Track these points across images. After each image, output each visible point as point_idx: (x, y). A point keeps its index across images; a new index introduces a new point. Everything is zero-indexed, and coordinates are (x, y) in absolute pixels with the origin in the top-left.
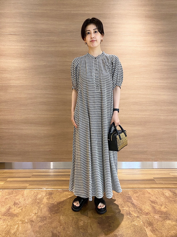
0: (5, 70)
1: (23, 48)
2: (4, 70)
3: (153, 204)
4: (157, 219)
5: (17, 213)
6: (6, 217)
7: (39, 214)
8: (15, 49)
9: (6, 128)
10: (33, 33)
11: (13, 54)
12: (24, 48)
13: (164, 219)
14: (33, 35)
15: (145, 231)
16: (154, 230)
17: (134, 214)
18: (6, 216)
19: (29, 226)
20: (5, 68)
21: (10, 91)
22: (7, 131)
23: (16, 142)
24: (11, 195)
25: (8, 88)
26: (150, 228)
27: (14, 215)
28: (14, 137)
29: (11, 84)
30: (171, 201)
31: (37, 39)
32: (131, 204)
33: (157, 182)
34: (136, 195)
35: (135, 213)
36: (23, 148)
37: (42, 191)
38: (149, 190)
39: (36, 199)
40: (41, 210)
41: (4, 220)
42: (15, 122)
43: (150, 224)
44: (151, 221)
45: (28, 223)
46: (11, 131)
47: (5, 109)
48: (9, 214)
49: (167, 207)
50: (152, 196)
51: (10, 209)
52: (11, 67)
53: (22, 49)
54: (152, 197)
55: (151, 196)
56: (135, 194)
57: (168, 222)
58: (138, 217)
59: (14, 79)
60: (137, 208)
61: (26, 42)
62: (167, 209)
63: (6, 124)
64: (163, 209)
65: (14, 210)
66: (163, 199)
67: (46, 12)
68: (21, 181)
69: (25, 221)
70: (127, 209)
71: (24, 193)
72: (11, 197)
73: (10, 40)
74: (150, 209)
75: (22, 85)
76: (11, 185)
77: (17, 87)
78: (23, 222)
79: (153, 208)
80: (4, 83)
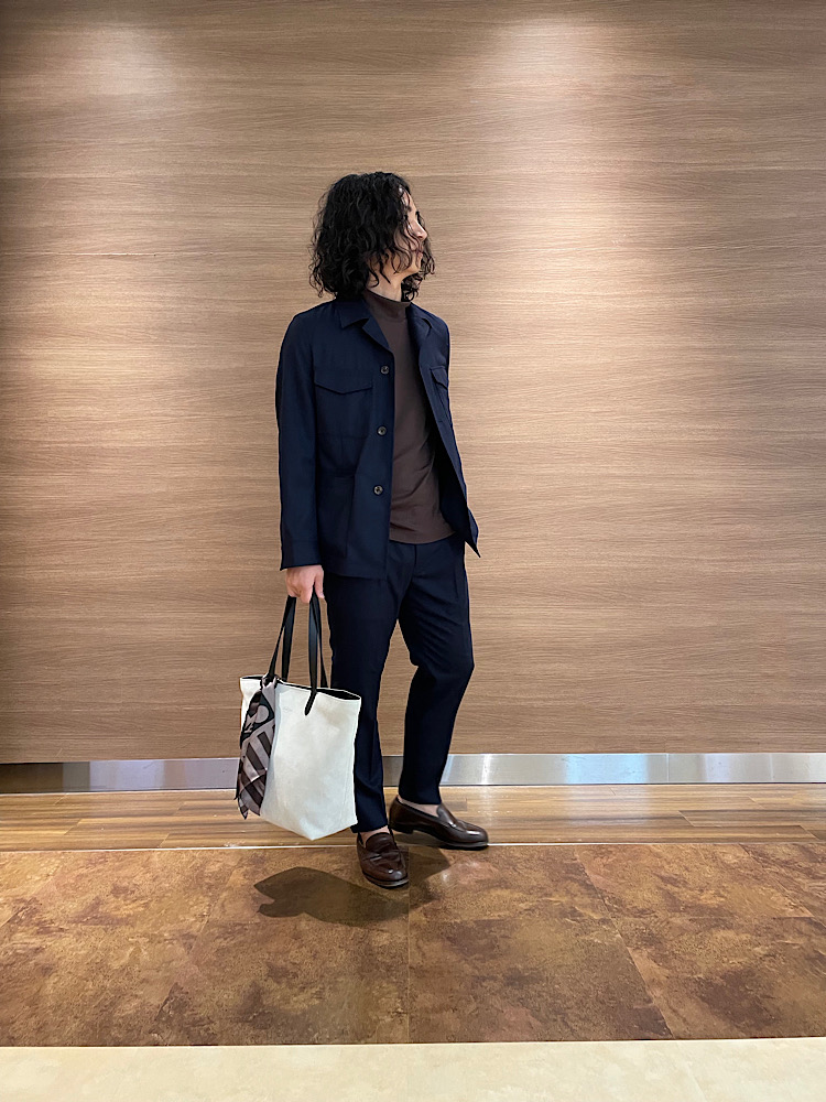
0: (85, 391)
1: (156, 305)
2: (78, 391)
3: (669, 886)
4: (680, 927)
5: (129, 915)
6: (83, 927)
7: (216, 916)
8: (126, 311)
9: (78, 617)
10: (195, 250)
11: (118, 330)
12: (161, 306)
13: (709, 928)
14: (196, 259)
15: (631, 958)
16: (663, 956)
17: (592, 915)
18: (85, 923)
19: (181, 950)
20: (84, 381)
21: (100, 471)
22: (81, 630)
24: (101, 867)
25: (92, 458)
26: (649, 950)
27: (118, 920)
28: (109, 653)
29: (105, 445)
30: (745, 877)
31: (210, 274)
32: (581, 885)
33: (692, 823)
34: (604, 861)
35: (593, 912)
36: (145, 701)
37: (223, 852)
38: (659, 848)
39: (201, 877)
40: (223, 906)
41: (79, 934)
42: (117, 593)
43: (651, 940)
44: (654, 932)
45: (175, 942)
46: (99, 630)
47: (79, 540)
48: (96, 918)
49: (722, 893)
50: (669, 863)
51: (98, 904)
52: (106, 376)
53: (150, 309)
54: (667, 867)
55: (664, 863)
56: (598, 859)
57: (721, 934)
58: (604, 921)
59: (117, 425)
60: (603, 898)
61: (167, 283)
62: (722, 899)
63: (81, 603)
64: (708, 899)
65: (117, 908)
66: (710, 872)
67: (245, 174)
68: (134, 827)
69: (162, 936)
70: (564, 900)
71: (151, 860)
72: (99, 871)
73: (107, 276)
74: (657, 899)
75: (148, 449)
76: (96, 838)
77: (128, 453)
78: (152, 939)
79: (669, 895)
80: (78, 439)
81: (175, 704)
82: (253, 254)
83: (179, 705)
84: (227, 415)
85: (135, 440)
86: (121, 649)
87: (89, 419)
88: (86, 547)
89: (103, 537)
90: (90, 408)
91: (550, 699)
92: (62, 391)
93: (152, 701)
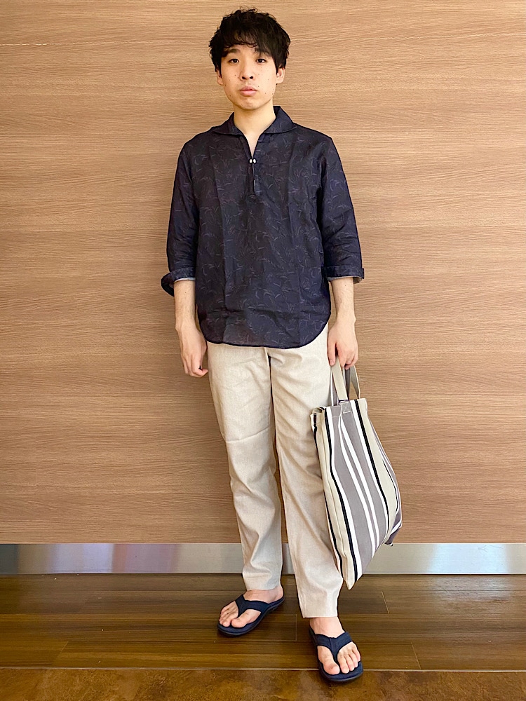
0: (4, 177)
1: (75, 93)
11: (37, 118)
12: (79, 94)
23: (33, 459)
25: (10, 243)
28: (25, 436)
36: (59, 485)
46: (15, 413)
52: (25, 163)
53: (68, 97)
59: (34, 211)
71: (41, 686)
75: (65, 234)
77: (46, 238)
81: (89, 488)
82: (168, 42)
83: (92, 488)
84: (142, 200)
85: (53, 225)
86: (36, 433)
89: (20, 321)
90: (8, 194)
91: (466, 488)
93: (66, 484)
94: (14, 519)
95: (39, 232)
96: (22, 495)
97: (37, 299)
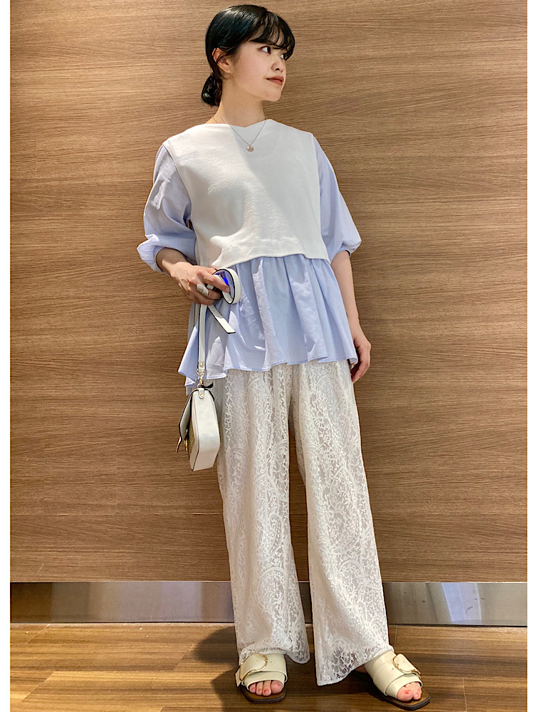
0: (79, 118)
1: (165, 12)
2: (71, 118)
8: (127, 21)
9: (66, 394)
11: (118, 44)
20: (77, 107)
21: (96, 212)
22: (69, 410)
23: (113, 469)
25: (85, 197)
28: (103, 440)
29: (101, 181)
36: (146, 503)
42: (113, 364)
46: (90, 410)
47: (68, 298)
52: (104, 99)
63: (70, 377)
80: (69, 176)
86: (116, 436)
87: (82, 151)
88: (76, 307)
89: (97, 294)
90: (84, 138)
92: (53, 119)
93: (155, 503)
94: (89, 548)
95: (121, 183)
96: (98, 516)
97: (118, 266)
